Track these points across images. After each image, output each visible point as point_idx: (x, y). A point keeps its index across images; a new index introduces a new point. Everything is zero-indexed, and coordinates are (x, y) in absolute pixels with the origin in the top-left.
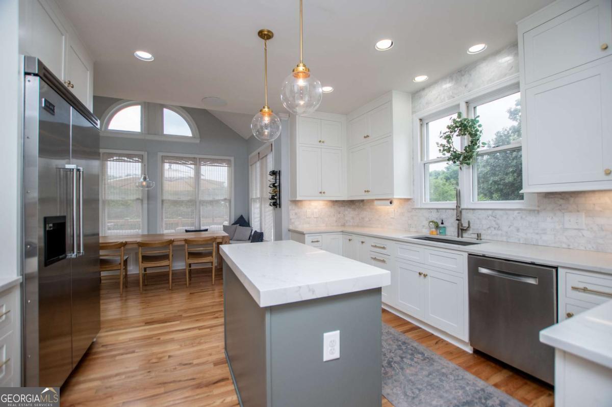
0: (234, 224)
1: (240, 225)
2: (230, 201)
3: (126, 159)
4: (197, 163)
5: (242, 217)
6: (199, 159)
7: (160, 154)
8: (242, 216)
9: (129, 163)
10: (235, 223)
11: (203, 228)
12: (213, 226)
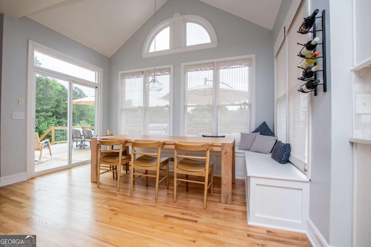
0: (254, 132)
1: (260, 134)
2: (250, 105)
3: (159, 74)
4: (215, 67)
5: (264, 124)
6: (217, 62)
7: (183, 64)
8: (265, 122)
9: (161, 76)
10: (256, 131)
11: (220, 135)
12: (233, 134)
